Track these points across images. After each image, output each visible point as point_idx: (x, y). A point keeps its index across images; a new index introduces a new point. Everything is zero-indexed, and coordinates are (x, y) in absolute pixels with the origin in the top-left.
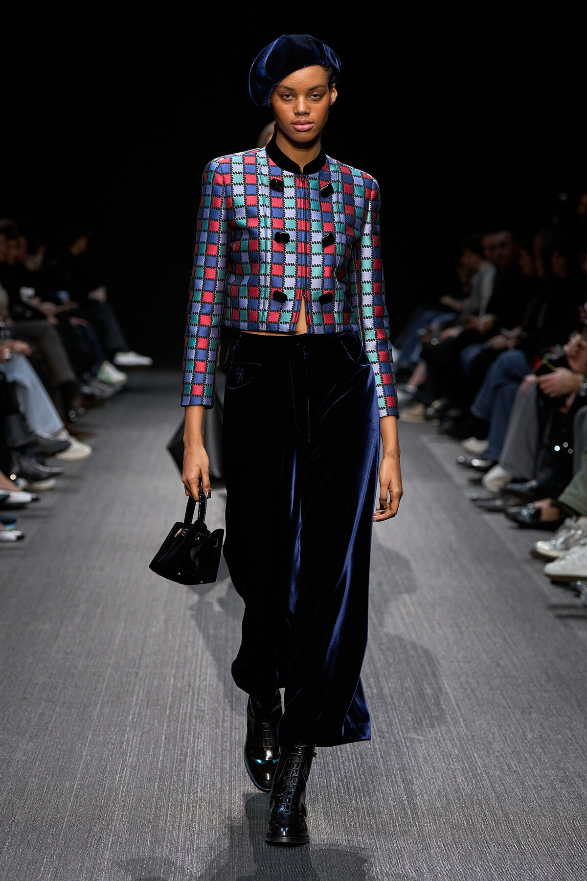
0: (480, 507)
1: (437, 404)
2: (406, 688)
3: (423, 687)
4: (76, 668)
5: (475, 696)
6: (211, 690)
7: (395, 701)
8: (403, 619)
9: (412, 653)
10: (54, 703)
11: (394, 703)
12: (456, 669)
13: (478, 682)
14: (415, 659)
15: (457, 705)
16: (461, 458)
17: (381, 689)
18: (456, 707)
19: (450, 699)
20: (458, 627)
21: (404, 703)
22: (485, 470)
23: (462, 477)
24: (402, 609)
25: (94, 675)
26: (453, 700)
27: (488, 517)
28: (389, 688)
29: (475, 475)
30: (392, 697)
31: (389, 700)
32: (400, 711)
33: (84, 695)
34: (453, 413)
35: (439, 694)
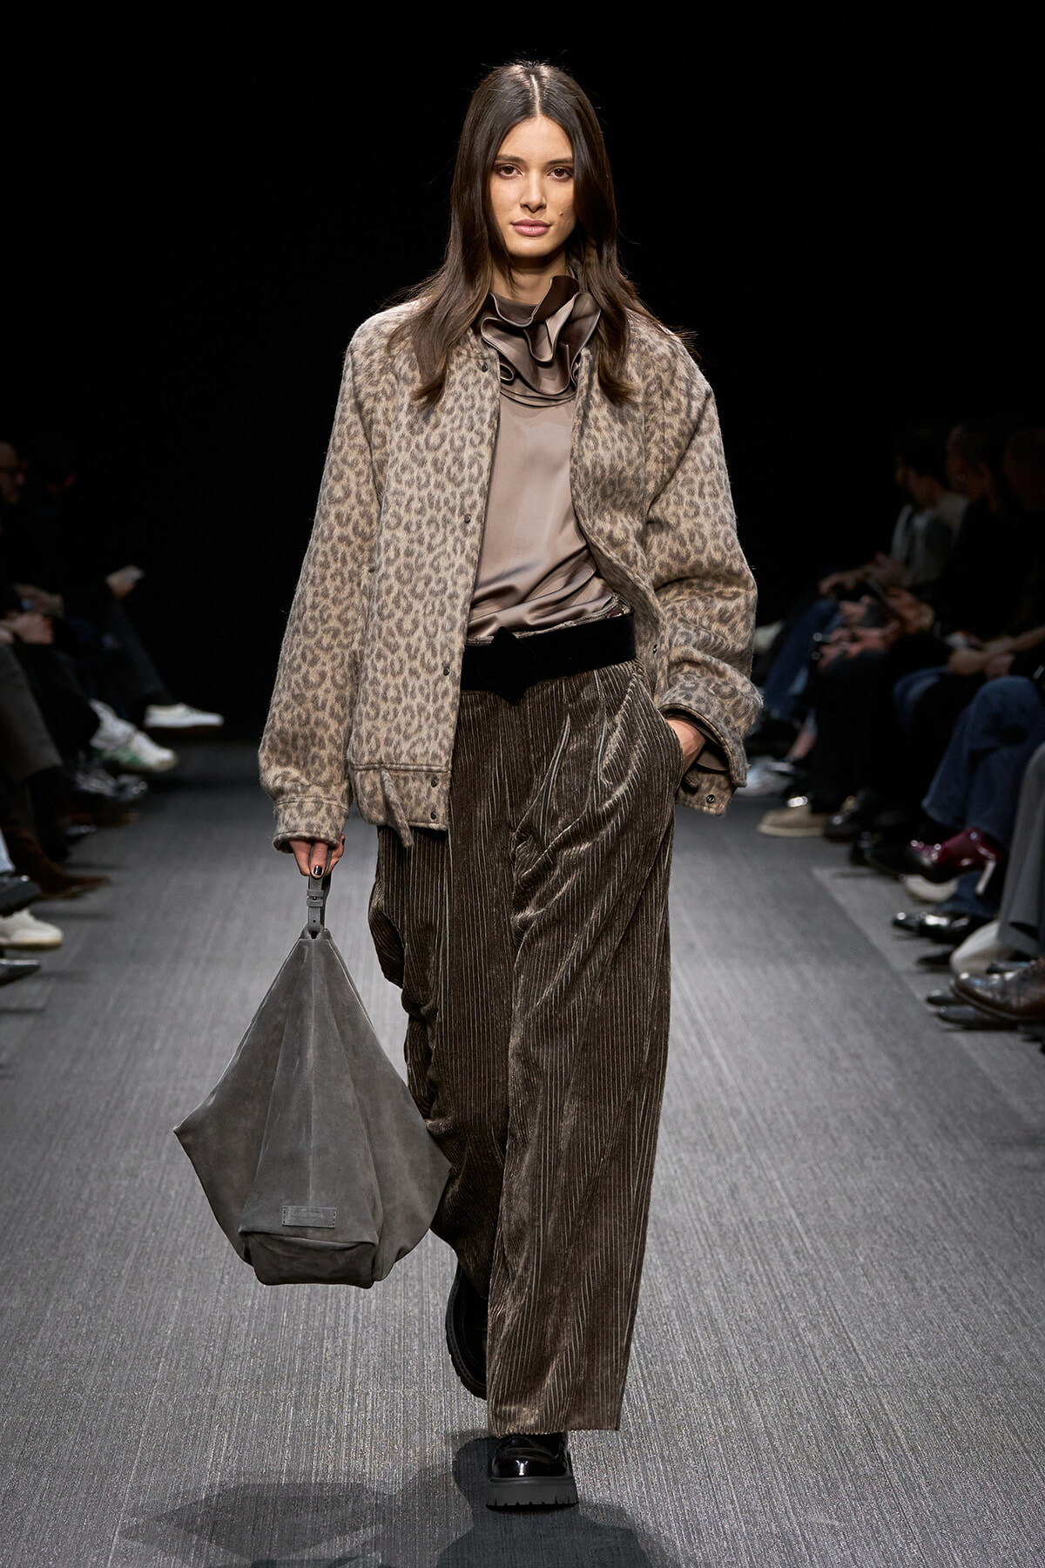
0: (943, 1017)
1: (850, 804)
2: (800, 1414)
3: (836, 1413)
4: (81, 1390)
5: (952, 1427)
6: (376, 1432)
7: (777, 1443)
8: (789, 1264)
9: (810, 1337)
10: (35, 1467)
11: (775, 1450)
12: (907, 1372)
13: (955, 1398)
14: (818, 1353)
15: (913, 1449)
16: (901, 916)
17: (747, 1419)
18: (909, 1454)
19: (898, 1438)
20: (911, 1280)
21: (797, 1448)
23: (904, 955)
24: (785, 1242)
25: (121, 1405)
26: (903, 1440)
27: (963, 1039)
28: (763, 1417)
29: (935, 950)
30: (770, 1435)
31: (763, 1442)
33: (101, 1449)
34: (886, 819)
35: (872, 1426)
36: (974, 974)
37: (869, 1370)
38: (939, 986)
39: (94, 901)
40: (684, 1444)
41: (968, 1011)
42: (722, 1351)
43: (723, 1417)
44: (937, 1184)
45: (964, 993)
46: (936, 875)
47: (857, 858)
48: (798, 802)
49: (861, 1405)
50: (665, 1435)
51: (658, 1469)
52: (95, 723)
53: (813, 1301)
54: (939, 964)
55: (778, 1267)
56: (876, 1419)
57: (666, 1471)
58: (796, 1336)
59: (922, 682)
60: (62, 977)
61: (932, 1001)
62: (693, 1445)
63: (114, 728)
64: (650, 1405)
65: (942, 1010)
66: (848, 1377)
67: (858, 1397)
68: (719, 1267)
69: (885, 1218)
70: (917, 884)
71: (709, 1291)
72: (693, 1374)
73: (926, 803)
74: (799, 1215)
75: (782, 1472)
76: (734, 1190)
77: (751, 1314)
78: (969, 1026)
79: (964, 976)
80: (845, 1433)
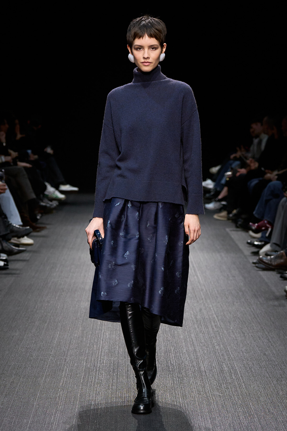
0: (257, 267)
1: (235, 211)
2: (213, 367)
3: (223, 367)
4: (32, 356)
5: (252, 371)
7: (207, 374)
8: (213, 329)
9: (217, 347)
12: (241, 357)
13: (253, 364)
14: (219, 351)
15: (241, 376)
16: (249, 241)
17: (200, 368)
19: (238, 373)
20: (244, 334)
21: (212, 375)
22: (260, 247)
23: (248, 251)
24: (213, 323)
25: (42, 361)
27: (262, 273)
28: (204, 367)
29: (255, 250)
30: (205, 372)
31: (204, 374)
32: (210, 379)
33: (36, 371)
35: (232, 370)
36: (263, 256)
37: (232, 356)
38: (255, 259)
39: (43, 233)
40: (184, 374)
41: (262, 266)
42: (195, 350)
43: (194, 367)
45: (261, 261)
46: (256, 231)
47: (237, 226)
49: (229, 365)
50: (179, 371)
51: (176, 380)
53: (219, 338)
54: (256, 254)
55: (211, 329)
56: (233, 368)
57: (178, 380)
58: (214, 347)
59: (255, 182)
60: (34, 252)
61: (254, 263)
63: (50, 189)
65: (256, 265)
66: (226, 357)
67: (228, 363)
68: (195, 329)
69: (238, 318)
71: (193, 335)
72: (187, 356)
73: (254, 213)
74: (217, 317)
75: (208, 381)
76: (201, 310)
77: (203, 341)
78: (264, 269)
79: (261, 257)
80: (224, 372)
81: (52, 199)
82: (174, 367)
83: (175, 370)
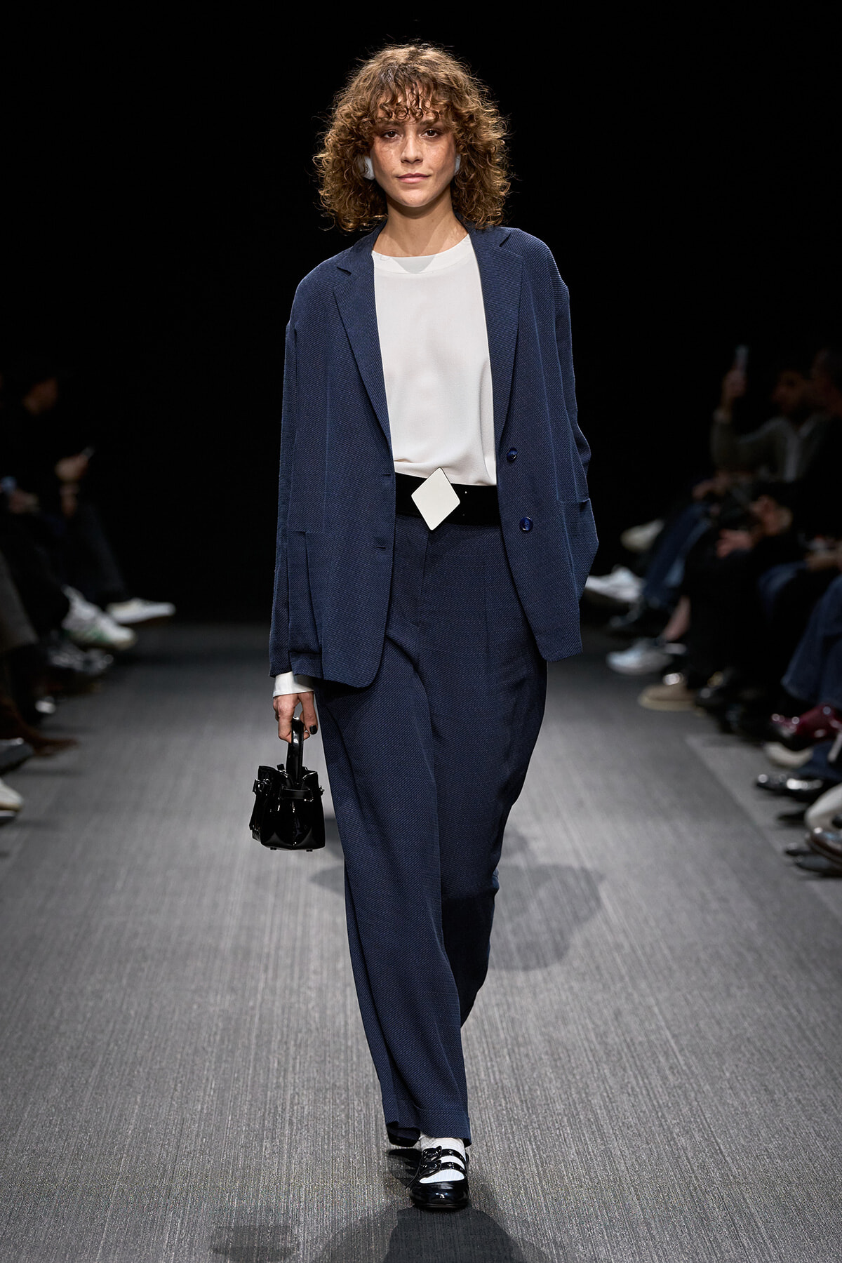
0: (800, 866)
1: (718, 680)
2: (674, 1207)
3: (706, 1206)
4: (55, 1181)
5: (805, 1219)
6: (309, 1219)
7: (654, 1232)
8: (664, 1078)
9: (682, 1141)
10: (15, 1246)
11: (653, 1237)
12: (766, 1171)
13: (808, 1194)
14: (690, 1155)
15: (771, 1238)
16: (763, 778)
17: (628, 1211)
18: (768, 1242)
19: (758, 1228)
20: (771, 1093)
21: (671, 1236)
22: (809, 798)
23: (765, 812)
24: (662, 1059)
25: (89, 1194)
26: (763, 1230)
27: (818, 887)
28: (642, 1209)
29: (789, 807)
30: (648, 1224)
31: (642, 1231)
32: (664, 1251)
33: (72, 1231)
34: (749, 694)
35: (737, 1218)
36: (825, 830)
37: (734, 1169)
38: (796, 840)
39: (64, 759)
40: (574, 1232)
41: (822, 862)
42: (607, 1153)
43: (608, 1209)
44: (793, 1011)
45: (818, 845)
46: (793, 744)
47: (725, 728)
48: (673, 679)
49: (727, 1200)
50: (558, 1224)
51: (551, 1253)
52: (66, 607)
53: (685, 1110)
54: (796, 820)
55: (656, 1081)
56: (739, 1211)
57: (558, 1255)
58: (671, 1140)
59: (781, 577)
60: (37, 825)
61: (791, 853)
62: (582, 1232)
63: (82, 611)
64: (545, 1198)
65: (800, 859)
66: (716, 1176)
67: (724, 1192)
68: (604, 1080)
69: (748, 1039)
70: (778, 752)
71: (596, 1101)
72: (582, 1172)
73: (786, 680)
74: (674, 1036)
75: (659, 1256)
76: (617, 1014)
77: (632, 1121)
78: (826, 874)
79: (818, 831)
80: (713, 1223)
81: (86, 646)
82: (540, 1210)
83: (543, 1219)
